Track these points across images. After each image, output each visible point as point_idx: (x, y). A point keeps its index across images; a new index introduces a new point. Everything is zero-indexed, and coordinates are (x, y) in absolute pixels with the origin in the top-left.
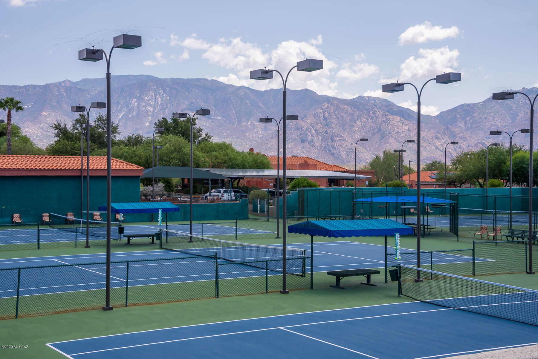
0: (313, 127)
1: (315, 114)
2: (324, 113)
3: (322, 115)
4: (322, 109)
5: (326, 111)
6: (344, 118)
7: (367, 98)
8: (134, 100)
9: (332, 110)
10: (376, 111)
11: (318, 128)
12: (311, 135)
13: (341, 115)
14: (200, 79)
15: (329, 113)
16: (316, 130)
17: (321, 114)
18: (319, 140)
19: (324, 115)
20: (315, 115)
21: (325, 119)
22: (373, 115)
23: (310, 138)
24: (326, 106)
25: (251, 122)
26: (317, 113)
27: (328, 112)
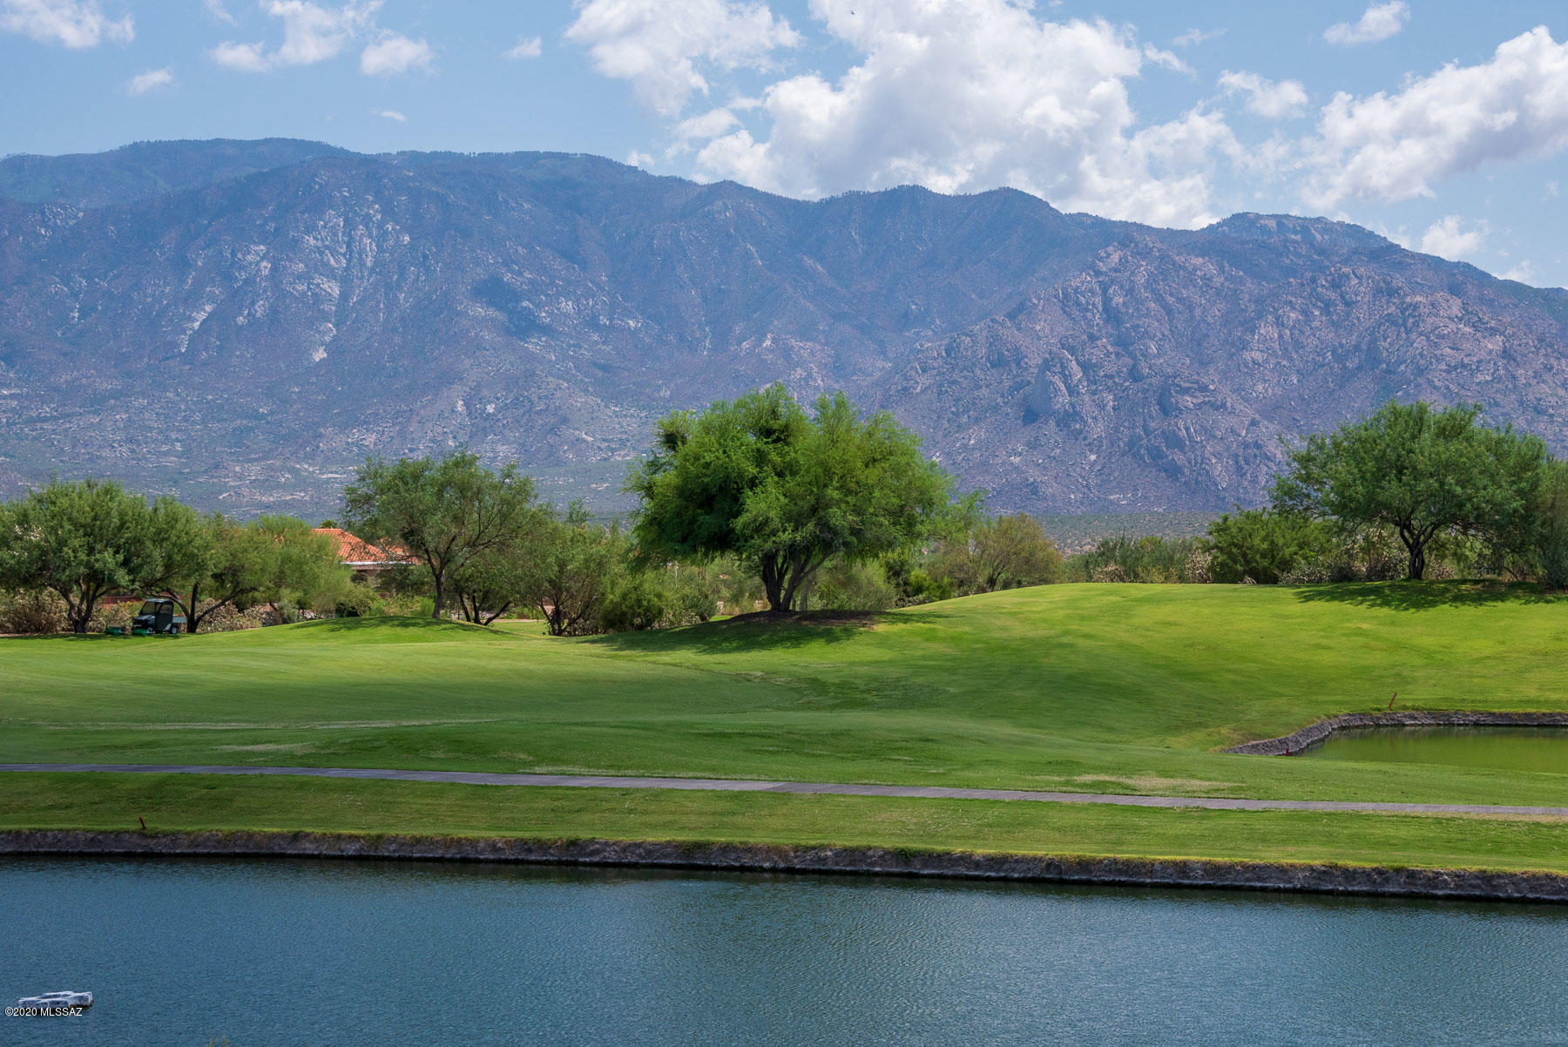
0: (1072, 350)
1: (1066, 295)
2: (1105, 291)
3: (1098, 300)
4: (1098, 273)
5: (1112, 282)
6: (1198, 312)
7: (1273, 224)
8: (254, 248)
9: (1141, 279)
10: (1347, 277)
11: (1095, 355)
12: (1068, 388)
13: (1180, 300)
14: (537, 153)
15: (1131, 291)
16: (1085, 367)
17: (1094, 294)
18: (1102, 407)
19: (1107, 301)
20: (1067, 301)
21: (1111, 315)
22: (1333, 296)
23: (1062, 400)
24: (1115, 258)
25: (774, 340)
26: (1076, 290)
27: (1122, 287)
